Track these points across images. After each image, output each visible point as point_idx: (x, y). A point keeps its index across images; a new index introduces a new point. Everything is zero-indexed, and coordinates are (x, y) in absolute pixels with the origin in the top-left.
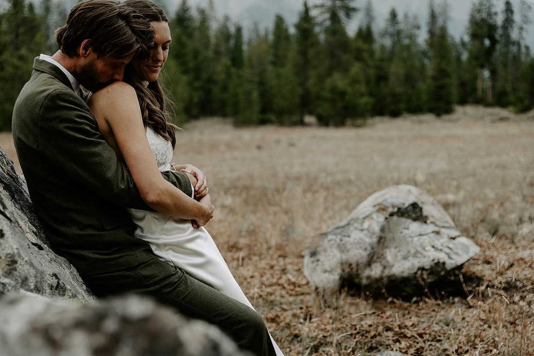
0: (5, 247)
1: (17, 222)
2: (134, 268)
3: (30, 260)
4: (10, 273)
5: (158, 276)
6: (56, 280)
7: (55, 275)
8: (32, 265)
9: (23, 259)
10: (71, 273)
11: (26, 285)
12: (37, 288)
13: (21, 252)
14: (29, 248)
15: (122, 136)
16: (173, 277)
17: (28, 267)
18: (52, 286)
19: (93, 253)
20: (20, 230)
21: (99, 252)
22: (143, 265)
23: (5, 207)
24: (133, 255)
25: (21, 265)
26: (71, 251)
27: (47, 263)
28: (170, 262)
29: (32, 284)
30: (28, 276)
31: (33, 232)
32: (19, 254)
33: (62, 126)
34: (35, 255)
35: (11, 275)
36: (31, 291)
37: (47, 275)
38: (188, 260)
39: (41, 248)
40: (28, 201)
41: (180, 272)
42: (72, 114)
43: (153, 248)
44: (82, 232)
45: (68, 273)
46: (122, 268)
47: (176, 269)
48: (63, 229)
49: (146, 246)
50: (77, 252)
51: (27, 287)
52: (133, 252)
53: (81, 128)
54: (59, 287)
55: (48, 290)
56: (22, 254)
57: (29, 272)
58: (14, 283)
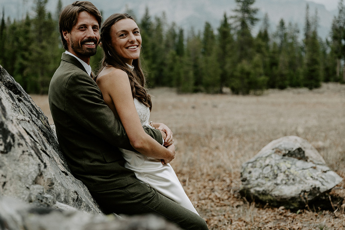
0: (47, 174)
1: (53, 157)
2: (124, 188)
3: (61, 182)
4: (50, 191)
5: (140, 193)
6: (77, 195)
7: (76, 192)
8: (62, 185)
9: (57, 182)
10: (84, 190)
11: (59, 199)
12: (66, 200)
13: (56, 177)
14: (60, 174)
15: (119, 105)
16: (149, 194)
17: (61, 187)
18: (74, 199)
19: (99, 177)
20: (55, 163)
21: (103, 177)
22: (130, 186)
23: (46, 148)
24: (124, 179)
25: (56, 185)
26: (85, 176)
27: (71, 184)
28: (147, 184)
29: (63, 198)
30: (61, 193)
31: (62, 164)
32: (55, 178)
33: (80, 96)
34: (64, 179)
35: (50, 192)
36: (62, 202)
37: (71, 192)
38: (159, 183)
39: (67, 174)
40: (57, 143)
41: (153, 190)
42: (85, 88)
43: (137, 175)
44: (92, 164)
45: (83, 190)
46: (117, 187)
47: (151, 189)
48: (79, 162)
49: (132, 174)
50: (88, 177)
51: (60, 200)
52: (124, 178)
53: (92, 97)
54: (78, 200)
55: (72, 202)
56: (57, 179)
57: (61, 190)
58: (52, 197)
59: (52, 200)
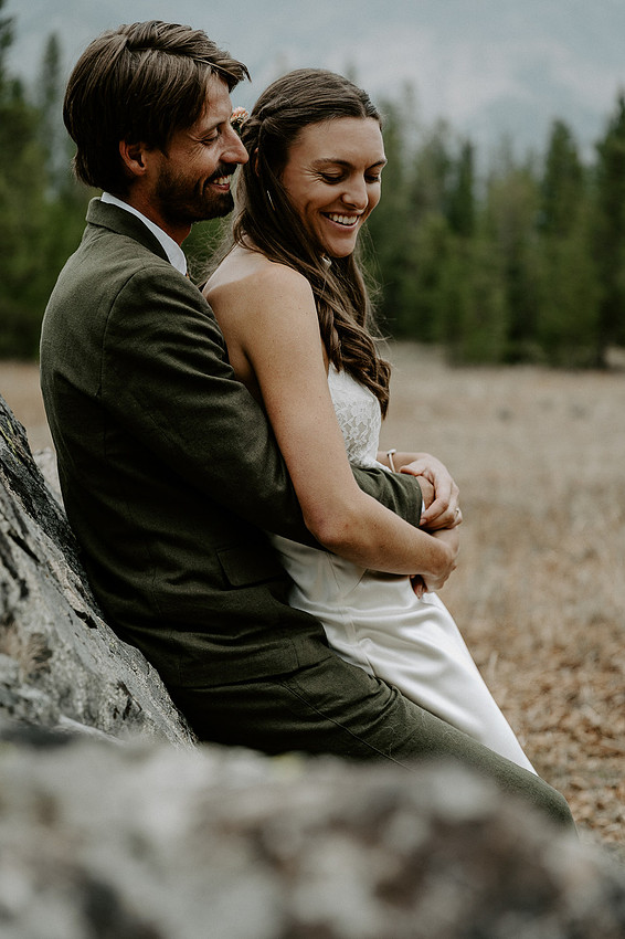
0: (30, 619)
1: (48, 563)
2: (288, 677)
3: (74, 649)
4: (38, 676)
5: (341, 698)
6: (126, 698)
7: (122, 686)
8: (78, 660)
9: (62, 647)
10: (149, 681)
11: (67, 706)
12: (89, 713)
13: (58, 630)
14: (71, 622)
16: (372, 702)
17: (74, 665)
18: (116, 710)
19: (201, 638)
20: (54, 581)
21: (213, 636)
22: (308, 671)
23: (25, 531)
24: (286, 647)
25: (59, 659)
26: (151, 632)
27: (106, 658)
28: (365, 664)
29: (80, 704)
30: (74, 687)
31: (76, 586)
32: (55, 634)
34: (84, 639)
35: (39, 681)
36: (77, 718)
37: (108, 686)
39: (91, 624)
40: (57, 517)
41: (388, 689)
42: (176, 324)
45: (144, 681)
46: (262, 676)
47: (380, 683)
48: (135, 579)
50: (166, 634)
51: (70, 710)
53: (196, 355)
54: (131, 713)
55: (108, 720)
56: (61, 636)
57: (74, 677)
58: (46, 698)
59: (46, 708)
